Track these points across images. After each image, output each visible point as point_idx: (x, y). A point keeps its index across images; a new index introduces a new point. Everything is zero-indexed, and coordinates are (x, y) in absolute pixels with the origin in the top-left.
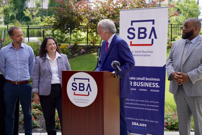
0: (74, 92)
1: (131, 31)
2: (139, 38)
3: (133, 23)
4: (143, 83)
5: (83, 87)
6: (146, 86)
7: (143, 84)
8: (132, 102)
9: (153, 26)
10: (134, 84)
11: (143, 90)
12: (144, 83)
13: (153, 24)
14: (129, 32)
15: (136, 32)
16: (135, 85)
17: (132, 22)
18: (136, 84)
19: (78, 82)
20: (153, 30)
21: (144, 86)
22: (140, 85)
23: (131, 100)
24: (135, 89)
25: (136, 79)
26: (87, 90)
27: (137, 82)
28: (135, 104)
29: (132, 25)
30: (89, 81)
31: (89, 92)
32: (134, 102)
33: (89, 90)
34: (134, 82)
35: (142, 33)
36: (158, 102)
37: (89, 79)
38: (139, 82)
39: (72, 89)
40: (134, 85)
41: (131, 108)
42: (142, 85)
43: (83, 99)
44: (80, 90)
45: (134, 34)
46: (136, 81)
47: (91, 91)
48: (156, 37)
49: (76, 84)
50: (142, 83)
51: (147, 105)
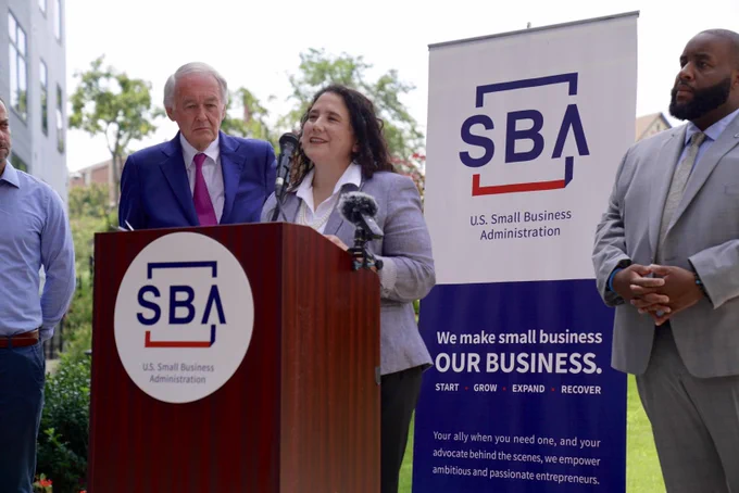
0: (148, 334)
1: (477, 130)
2: (512, 156)
3: (485, 95)
4: (526, 355)
5: (188, 304)
6: (540, 371)
7: (528, 360)
8: (478, 446)
9: (572, 100)
10: (489, 362)
11: (530, 389)
12: (533, 355)
13: (570, 94)
14: (467, 137)
15: (498, 136)
16: (492, 366)
17: (481, 91)
18: (499, 362)
19: (163, 280)
20: (572, 116)
21: (533, 371)
22: (515, 368)
23: (473, 438)
24: (494, 388)
25: (498, 339)
26: (205, 321)
27: (503, 355)
28: (493, 456)
29: (479, 103)
30: (215, 274)
31: (213, 327)
32: (489, 447)
33: (214, 317)
34: (489, 355)
35: (524, 135)
36: (596, 444)
37: (213, 265)
38: (512, 355)
39: (140, 317)
40: (489, 370)
41: (476, 473)
42: (523, 367)
43: (188, 364)
44: (173, 320)
45: (488, 144)
46: (498, 348)
47: (222, 320)
48: (583, 150)
49: (157, 294)
50: (523, 358)
51: (548, 459)
